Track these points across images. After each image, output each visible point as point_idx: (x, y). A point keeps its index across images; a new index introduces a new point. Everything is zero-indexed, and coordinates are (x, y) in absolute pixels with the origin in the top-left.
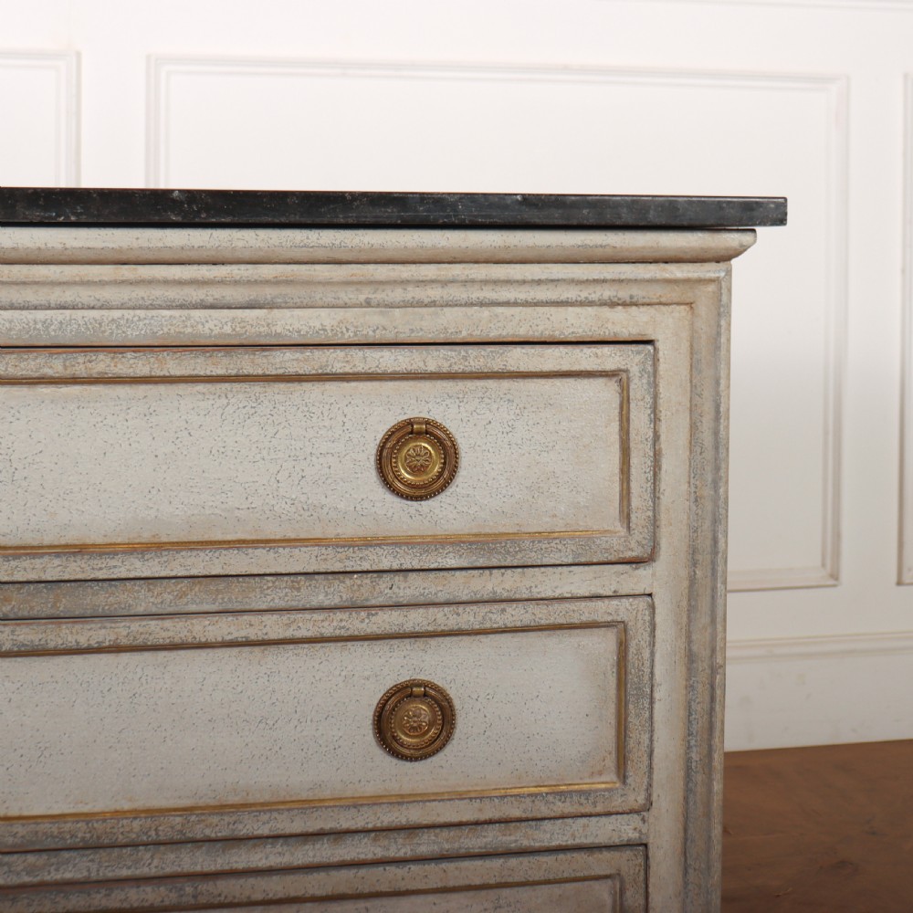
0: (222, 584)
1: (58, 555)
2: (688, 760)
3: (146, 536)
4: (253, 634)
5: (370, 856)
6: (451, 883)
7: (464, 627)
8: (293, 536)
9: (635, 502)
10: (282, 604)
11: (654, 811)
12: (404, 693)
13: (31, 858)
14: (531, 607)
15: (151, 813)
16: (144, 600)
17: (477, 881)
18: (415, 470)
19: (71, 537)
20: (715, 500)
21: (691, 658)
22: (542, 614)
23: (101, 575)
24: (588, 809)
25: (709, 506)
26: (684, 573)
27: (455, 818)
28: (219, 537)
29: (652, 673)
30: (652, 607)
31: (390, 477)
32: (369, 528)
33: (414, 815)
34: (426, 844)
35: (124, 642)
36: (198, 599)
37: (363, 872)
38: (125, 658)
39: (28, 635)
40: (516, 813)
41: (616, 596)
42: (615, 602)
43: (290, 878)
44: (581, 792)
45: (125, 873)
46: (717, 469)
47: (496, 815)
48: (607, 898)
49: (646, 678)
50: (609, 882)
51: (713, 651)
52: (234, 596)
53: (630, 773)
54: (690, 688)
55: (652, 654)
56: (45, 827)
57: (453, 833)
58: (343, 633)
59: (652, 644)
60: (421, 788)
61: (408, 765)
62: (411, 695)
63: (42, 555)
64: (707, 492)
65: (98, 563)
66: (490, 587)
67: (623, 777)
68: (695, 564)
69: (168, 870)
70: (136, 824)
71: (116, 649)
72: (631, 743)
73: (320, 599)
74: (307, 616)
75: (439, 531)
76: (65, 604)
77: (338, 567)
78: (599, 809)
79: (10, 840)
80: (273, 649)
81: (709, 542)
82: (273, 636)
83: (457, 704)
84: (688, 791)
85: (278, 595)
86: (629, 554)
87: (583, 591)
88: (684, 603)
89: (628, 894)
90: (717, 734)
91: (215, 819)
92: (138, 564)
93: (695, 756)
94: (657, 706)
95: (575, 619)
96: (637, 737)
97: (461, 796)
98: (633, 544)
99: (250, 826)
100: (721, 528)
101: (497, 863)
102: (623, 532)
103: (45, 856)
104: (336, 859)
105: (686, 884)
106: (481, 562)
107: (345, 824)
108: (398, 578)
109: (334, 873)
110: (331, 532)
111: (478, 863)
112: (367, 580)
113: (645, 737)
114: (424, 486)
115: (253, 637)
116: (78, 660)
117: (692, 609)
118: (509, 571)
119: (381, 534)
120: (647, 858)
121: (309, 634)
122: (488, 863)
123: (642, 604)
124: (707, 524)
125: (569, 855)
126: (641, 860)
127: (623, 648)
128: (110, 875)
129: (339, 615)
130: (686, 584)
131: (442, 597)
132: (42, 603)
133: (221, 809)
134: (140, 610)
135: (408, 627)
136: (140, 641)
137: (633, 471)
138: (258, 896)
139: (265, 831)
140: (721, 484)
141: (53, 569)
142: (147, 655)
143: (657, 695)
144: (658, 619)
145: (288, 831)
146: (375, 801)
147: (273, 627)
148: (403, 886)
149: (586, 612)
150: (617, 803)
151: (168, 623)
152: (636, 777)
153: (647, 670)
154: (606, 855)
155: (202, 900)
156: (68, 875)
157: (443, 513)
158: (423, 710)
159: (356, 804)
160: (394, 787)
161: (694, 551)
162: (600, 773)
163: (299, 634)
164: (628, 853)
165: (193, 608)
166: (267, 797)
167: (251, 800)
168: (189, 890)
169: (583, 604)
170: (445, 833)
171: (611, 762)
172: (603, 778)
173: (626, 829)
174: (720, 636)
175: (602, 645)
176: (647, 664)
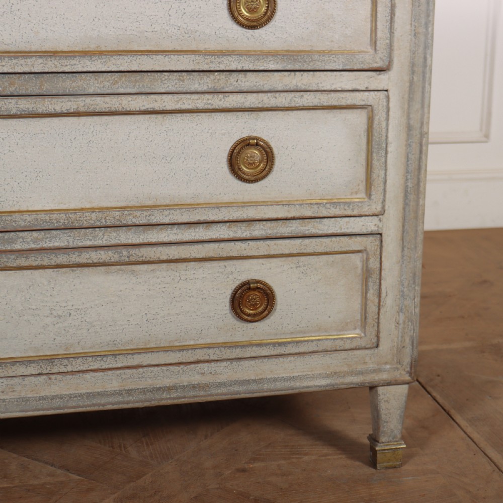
0: (138, 76)
1: (41, 57)
2: (406, 187)
3: (93, 47)
4: (158, 106)
5: (226, 237)
6: (272, 253)
7: (279, 105)
8: (179, 49)
9: (379, 34)
10: (173, 89)
11: (386, 215)
12: (245, 143)
13: (35, 234)
14: (318, 94)
15: (102, 209)
16: (93, 85)
17: (287, 252)
18: (250, 10)
19: (48, 47)
20: (426, 35)
21: (409, 128)
22: (324, 99)
23: (67, 69)
24: (349, 213)
25: (422, 38)
26: (407, 78)
27: (274, 216)
28: (136, 48)
29: (387, 136)
30: (388, 97)
31: (236, 14)
32: (224, 46)
33: (251, 213)
34: (258, 230)
35: (82, 109)
36: (124, 85)
37: (223, 245)
38: (83, 119)
39: (25, 105)
40: (309, 213)
41: (367, 90)
42: (367, 93)
43: (182, 247)
44: (345, 203)
45: (88, 243)
46: (428, 16)
47: (297, 214)
48: (359, 264)
49: (384, 138)
50: (360, 254)
51: (422, 124)
52: (146, 83)
53: (373, 193)
54: (408, 145)
55: (387, 125)
56: (42, 216)
57: (273, 224)
58: (210, 107)
59: (387, 119)
60: (255, 199)
61: (247, 185)
62: (249, 145)
63: (31, 57)
64: (422, 30)
65: (65, 62)
66: (294, 82)
67: (369, 196)
68: (413, 72)
69: (113, 242)
70: (94, 216)
71: (78, 114)
72: (374, 176)
73: (195, 87)
74: (188, 96)
75: (265, 49)
76: (47, 87)
77: (206, 68)
78: (355, 213)
79: (22, 224)
80: (169, 116)
81: (421, 60)
82: (169, 108)
83: (275, 151)
84: (406, 204)
85: (171, 83)
86: (375, 66)
87: (349, 87)
88: (406, 96)
89: (371, 261)
90: (423, 172)
91: (138, 213)
92: (88, 63)
93: (410, 185)
94: (389, 155)
95: (343, 103)
96: (378, 173)
97: (278, 203)
98: (378, 60)
99: (157, 218)
100: (428, 52)
101: (298, 242)
102: (371, 51)
103: (43, 233)
104: (207, 238)
105: (403, 256)
106: (289, 67)
107: (212, 218)
108: (241, 75)
109: (206, 245)
110: (201, 47)
111: (287, 241)
112: (223, 76)
113: (382, 173)
114: (257, 20)
115: (157, 108)
116: (56, 120)
117: (410, 100)
118: (306, 73)
119: (231, 49)
120: (381, 241)
121: (190, 107)
122: (293, 242)
123: (382, 95)
124: (421, 50)
125: (338, 238)
126: (378, 243)
127: (371, 120)
128: (80, 244)
129: (207, 96)
130: (408, 84)
131: (266, 88)
132: (32, 85)
133: (141, 208)
134: (91, 91)
135: (247, 105)
136: (91, 110)
137: (379, 15)
138: (164, 258)
139: (167, 221)
140: (430, 25)
141: (38, 65)
142: (96, 118)
143: (389, 149)
144: (391, 105)
145: (180, 221)
146: (229, 205)
147: (169, 103)
148: (245, 253)
149: (350, 99)
150: (365, 210)
151: (107, 99)
152: (377, 195)
153: (384, 134)
154: (359, 239)
155: (133, 259)
156: (57, 244)
157: (266, 37)
158: (256, 154)
159: (218, 206)
160: (240, 198)
161: (413, 65)
162: (356, 193)
163: (184, 107)
164: (371, 238)
165: (122, 91)
166: (167, 202)
167: (158, 203)
168: (125, 253)
169: (348, 94)
170: (269, 224)
171: (362, 187)
172: (358, 196)
173: (370, 224)
174: (426, 116)
175: (358, 119)
176: (384, 130)
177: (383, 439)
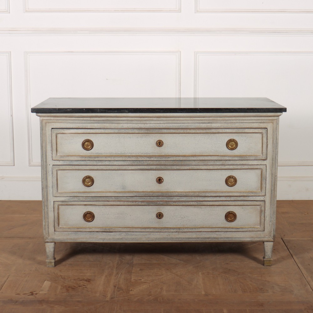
0: (204, 161)
1: (182, 157)
2: (271, 189)
3: (194, 154)
4: (208, 168)
5: (224, 200)
6: (236, 204)
7: (238, 168)
8: (214, 155)
9: (264, 151)
10: (212, 164)
11: (266, 196)
12: (230, 177)
13: (178, 197)
14: (248, 166)
15: (194, 192)
16: (194, 163)
17: (240, 204)
18: (232, 146)
19: (184, 154)
20: (276, 151)
21: (272, 174)
22: (250, 167)
23: (188, 159)
24: (256, 195)
25: (275, 152)
26: (271, 162)
27: (236, 195)
28: (204, 155)
29: (266, 176)
30: (266, 166)
31: (228, 146)
32: (225, 154)
33: (231, 194)
34: (232, 199)
35: (191, 169)
36: (201, 163)
37: (223, 202)
38: (191, 171)
39: (178, 167)
40: (245, 195)
41: (261, 165)
42: (261, 166)
43: (213, 202)
44: (255, 193)
45: (190, 200)
46: (276, 147)
47: (243, 195)
48: (259, 208)
49: (265, 177)
50: (259, 206)
51: (275, 173)
52: (206, 163)
53: (263, 190)
54: (272, 178)
55: (266, 173)
56: (180, 193)
57: (236, 197)
58: (221, 168)
59: (266, 172)
60: (232, 191)
61: (230, 187)
62: (230, 178)
63: (180, 157)
64: (275, 150)
65: (188, 158)
66: (242, 163)
67: (261, 191)
68: (273, 160)
69: (196, 200)
70: (192, 193)
71: (190, 170)
72: (263, 186)
73: (218, 164)
74: (216, 166)
75: (235, 155)
76: (183, 163)
77: (220, 159)
78: (258, 195)
79: (175, 195)
80: (211, 170)
81: (275, 158)
82: (211, 169)
83: (237, 179)
84: (271, 194)
85: (212, 163)
86: (263, 159)
87: (256, 164)
88: (271, 166)
89: (262, 208)
90: (276, 185)
91: (203, 193)
92: (193, 158)
93: (272, 189)
94: (267, 181)
95: (255, 168)
96: (264, 185)
97: (237, 192)
98: (263, 157)
99: (207, 195)
100: (277, 155)
101: (243, 202)
102: (261, 155)
103: (180, 197)
104: (219, 200)
105: (271, 207)
106: (241, 159)
107: (221, 195)
108: (229, 161)
109: (219, 202)
110: (219, 155)
111: (240, 202)
112: (224, 161)
113: (265, 185)
114: (233, 148)
115: (208, 169)
116: (184, 171)
117: (272, 167)
118: (245, 161)
119: (227, 155)
120: (265, 203)
121: (216, 168)
122: (241, 202)
123: (265, 166)
124: (275, 155)
125: (253, 202)
126: (264, 203)
127: (262, 172)
128: (188, 200)
129: (220, 166)
130: (271, 163)
131: (235, 164)
132: (180, 163)
133: (204, 192)
134: (193, 164)
135: (230, 168)
136: (193, 168)
137: (263, 147)
138: (209, 204)
139: (210, 195)
140: (277, 149)
141: (181, 158)
142: (194, 171)
143: (267, 179)
144: (267, 168)
145: (213, 196)
146: (225, 192)
147: (211, 167)
148: (229, 204)
149: (256, 167)
150: (260, 195)
151: (197, 166)
152: (264, 191)
153: (265, 176)
154: (259, 202)
155: (201, 204)
156: (183, 200)
157: (236, 152)
158: (232, 180)
159: (222, 192)
160: (228, 190)
161: (273, 159)
162: (258, 190)
163: (215, 168)
164: (262, 202)
165: (200, 164)
166: (210, 191)
167: (208, 191)
168: (199, 203)
169: (256, 166)
170: (235, 197)
171: (260, 189)
172: (259, 191)
173: (262, 198)
174: (276, 171)
175: (259, 172)
176: (265, 175)
177: (266, 257)
